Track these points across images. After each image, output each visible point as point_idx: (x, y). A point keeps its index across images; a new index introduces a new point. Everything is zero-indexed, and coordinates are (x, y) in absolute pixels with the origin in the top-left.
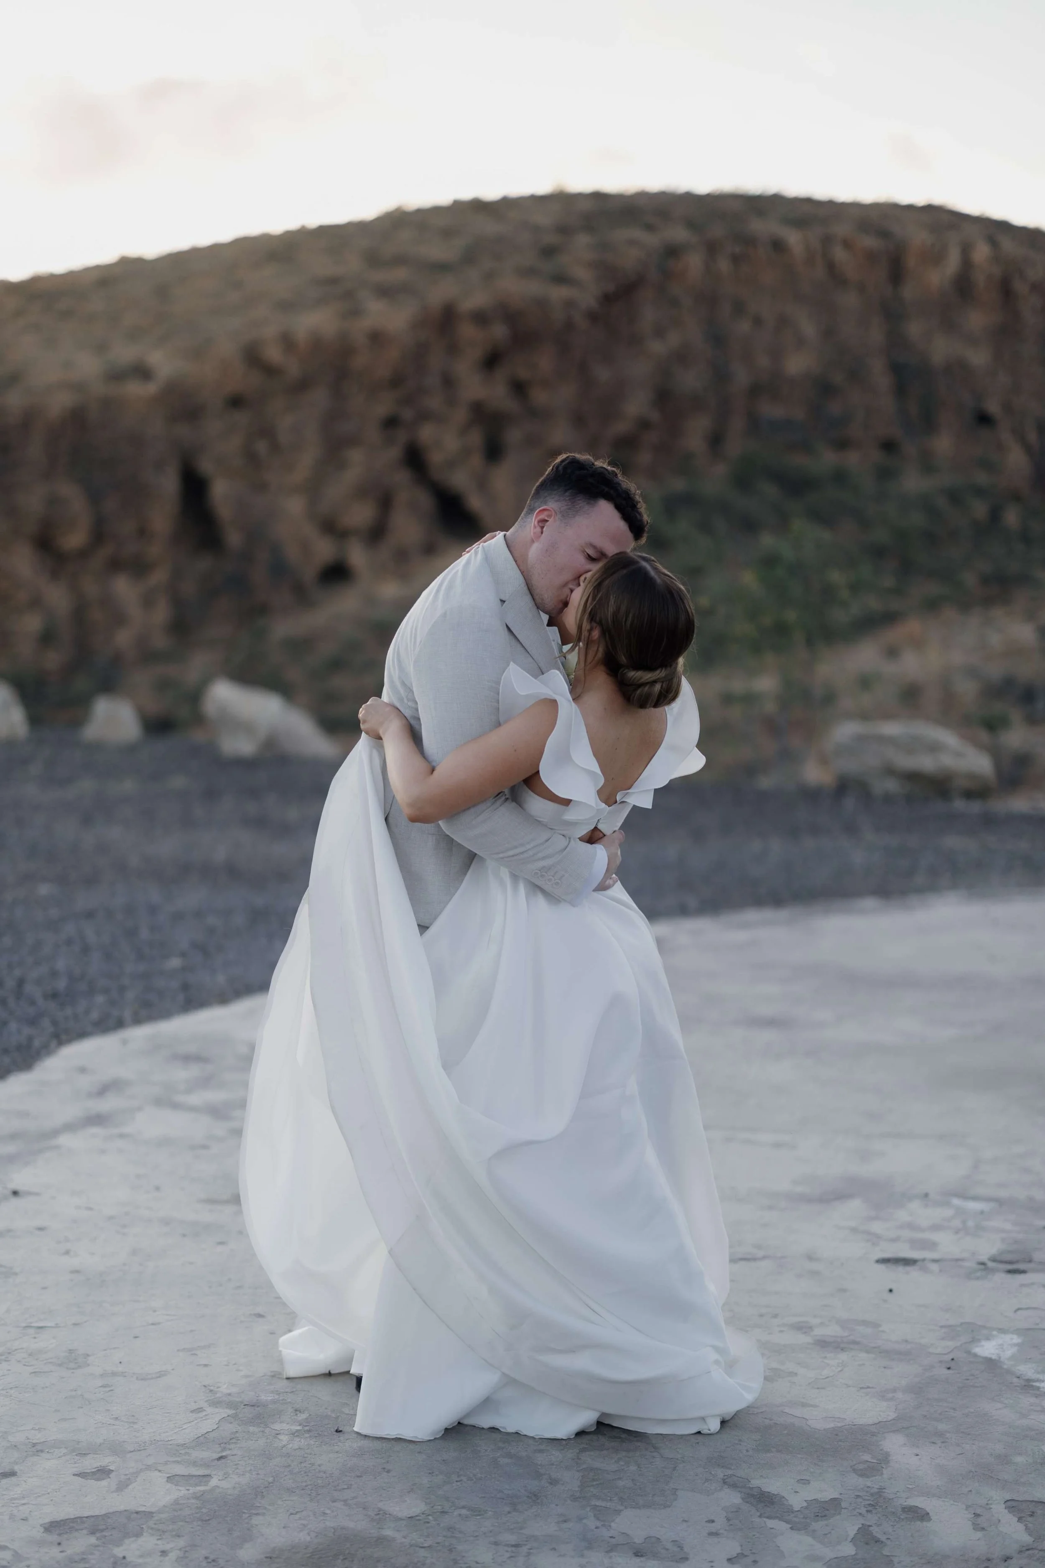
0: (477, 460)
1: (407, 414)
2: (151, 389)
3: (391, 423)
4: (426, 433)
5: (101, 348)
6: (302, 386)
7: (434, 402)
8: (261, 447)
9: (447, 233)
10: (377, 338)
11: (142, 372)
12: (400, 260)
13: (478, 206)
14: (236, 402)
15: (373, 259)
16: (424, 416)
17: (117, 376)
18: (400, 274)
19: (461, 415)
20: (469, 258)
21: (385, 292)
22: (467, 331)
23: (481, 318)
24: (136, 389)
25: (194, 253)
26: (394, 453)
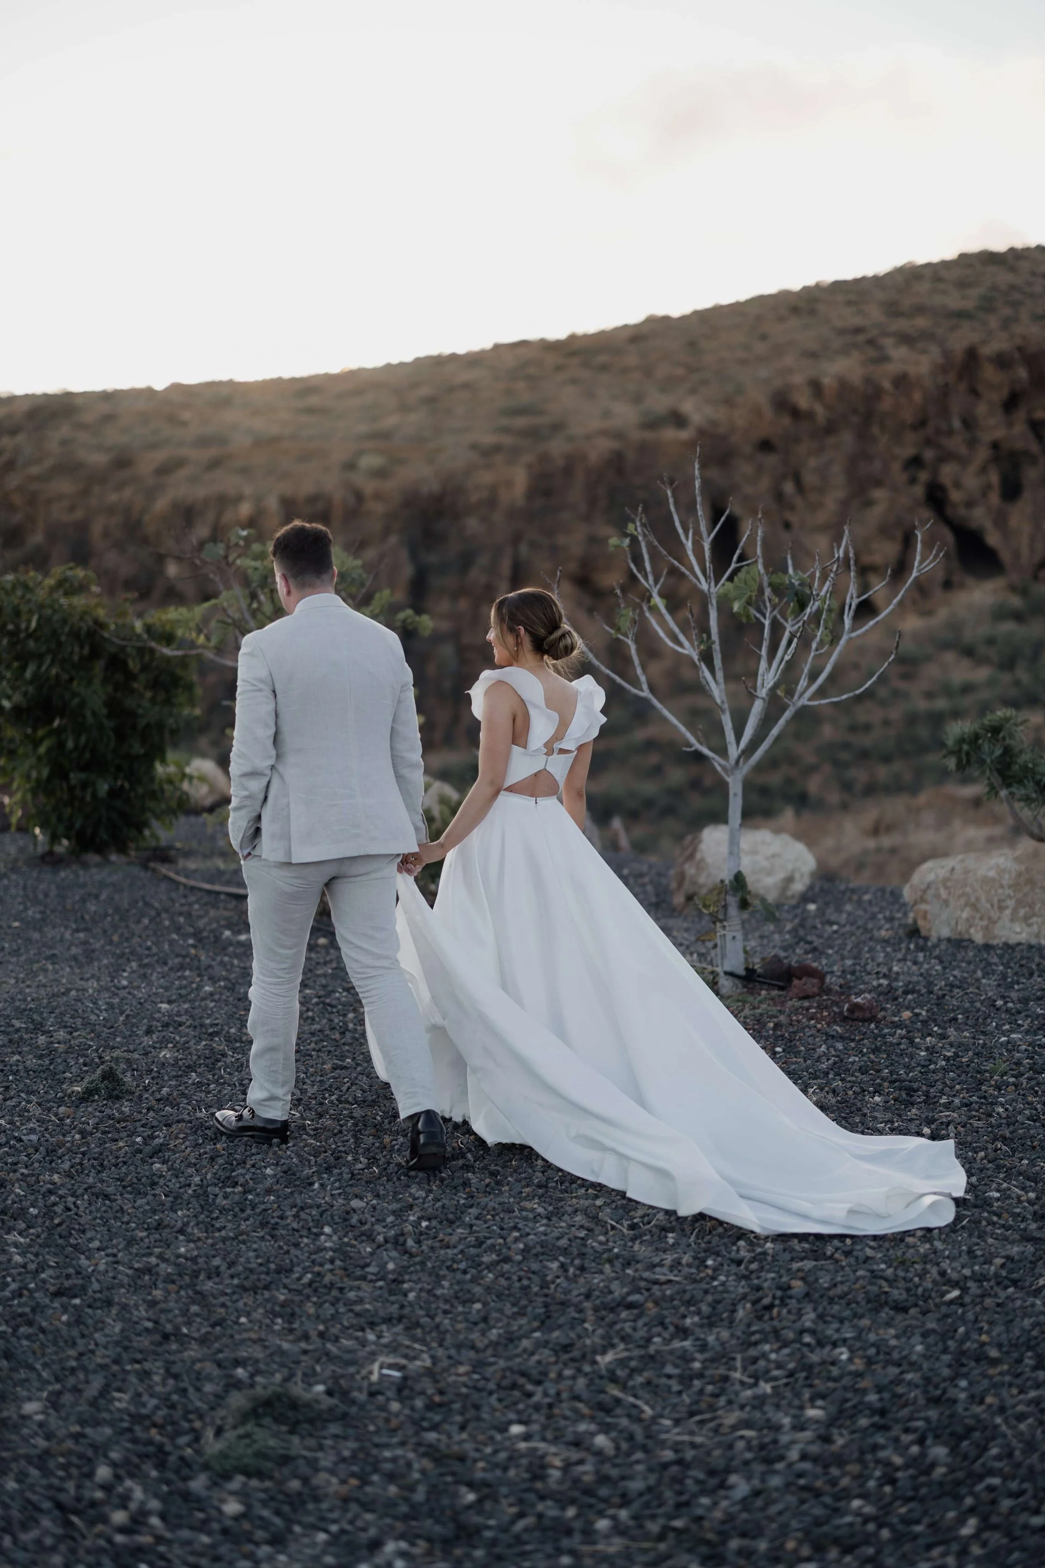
0: (995, 498)
1: (929, 455)
2: (685, 435)
3: (915, 462)
4: (947, 472)
5: (638, 398)
6: (830, 429)
7: (956, 443)
8: (789, 488)
9: (962, 285)
10: (901, 381)
11: (678, 420)
12: (920, 310)
13: (989, 258)
14: (766, 446)
15: (893, 310)
16: (946, 457)
17: (652, 423)
18: (921, 322)
19: (983, 454)
20: (987, 305)
21: (906, 339)
22: (989, 373)
23: (1002, 361)
24: (670, 434)
25: (717, 310)
26: (919, 491)
